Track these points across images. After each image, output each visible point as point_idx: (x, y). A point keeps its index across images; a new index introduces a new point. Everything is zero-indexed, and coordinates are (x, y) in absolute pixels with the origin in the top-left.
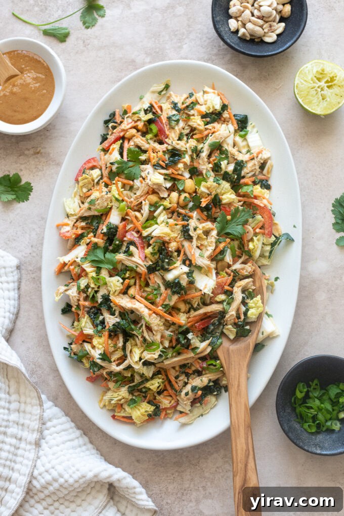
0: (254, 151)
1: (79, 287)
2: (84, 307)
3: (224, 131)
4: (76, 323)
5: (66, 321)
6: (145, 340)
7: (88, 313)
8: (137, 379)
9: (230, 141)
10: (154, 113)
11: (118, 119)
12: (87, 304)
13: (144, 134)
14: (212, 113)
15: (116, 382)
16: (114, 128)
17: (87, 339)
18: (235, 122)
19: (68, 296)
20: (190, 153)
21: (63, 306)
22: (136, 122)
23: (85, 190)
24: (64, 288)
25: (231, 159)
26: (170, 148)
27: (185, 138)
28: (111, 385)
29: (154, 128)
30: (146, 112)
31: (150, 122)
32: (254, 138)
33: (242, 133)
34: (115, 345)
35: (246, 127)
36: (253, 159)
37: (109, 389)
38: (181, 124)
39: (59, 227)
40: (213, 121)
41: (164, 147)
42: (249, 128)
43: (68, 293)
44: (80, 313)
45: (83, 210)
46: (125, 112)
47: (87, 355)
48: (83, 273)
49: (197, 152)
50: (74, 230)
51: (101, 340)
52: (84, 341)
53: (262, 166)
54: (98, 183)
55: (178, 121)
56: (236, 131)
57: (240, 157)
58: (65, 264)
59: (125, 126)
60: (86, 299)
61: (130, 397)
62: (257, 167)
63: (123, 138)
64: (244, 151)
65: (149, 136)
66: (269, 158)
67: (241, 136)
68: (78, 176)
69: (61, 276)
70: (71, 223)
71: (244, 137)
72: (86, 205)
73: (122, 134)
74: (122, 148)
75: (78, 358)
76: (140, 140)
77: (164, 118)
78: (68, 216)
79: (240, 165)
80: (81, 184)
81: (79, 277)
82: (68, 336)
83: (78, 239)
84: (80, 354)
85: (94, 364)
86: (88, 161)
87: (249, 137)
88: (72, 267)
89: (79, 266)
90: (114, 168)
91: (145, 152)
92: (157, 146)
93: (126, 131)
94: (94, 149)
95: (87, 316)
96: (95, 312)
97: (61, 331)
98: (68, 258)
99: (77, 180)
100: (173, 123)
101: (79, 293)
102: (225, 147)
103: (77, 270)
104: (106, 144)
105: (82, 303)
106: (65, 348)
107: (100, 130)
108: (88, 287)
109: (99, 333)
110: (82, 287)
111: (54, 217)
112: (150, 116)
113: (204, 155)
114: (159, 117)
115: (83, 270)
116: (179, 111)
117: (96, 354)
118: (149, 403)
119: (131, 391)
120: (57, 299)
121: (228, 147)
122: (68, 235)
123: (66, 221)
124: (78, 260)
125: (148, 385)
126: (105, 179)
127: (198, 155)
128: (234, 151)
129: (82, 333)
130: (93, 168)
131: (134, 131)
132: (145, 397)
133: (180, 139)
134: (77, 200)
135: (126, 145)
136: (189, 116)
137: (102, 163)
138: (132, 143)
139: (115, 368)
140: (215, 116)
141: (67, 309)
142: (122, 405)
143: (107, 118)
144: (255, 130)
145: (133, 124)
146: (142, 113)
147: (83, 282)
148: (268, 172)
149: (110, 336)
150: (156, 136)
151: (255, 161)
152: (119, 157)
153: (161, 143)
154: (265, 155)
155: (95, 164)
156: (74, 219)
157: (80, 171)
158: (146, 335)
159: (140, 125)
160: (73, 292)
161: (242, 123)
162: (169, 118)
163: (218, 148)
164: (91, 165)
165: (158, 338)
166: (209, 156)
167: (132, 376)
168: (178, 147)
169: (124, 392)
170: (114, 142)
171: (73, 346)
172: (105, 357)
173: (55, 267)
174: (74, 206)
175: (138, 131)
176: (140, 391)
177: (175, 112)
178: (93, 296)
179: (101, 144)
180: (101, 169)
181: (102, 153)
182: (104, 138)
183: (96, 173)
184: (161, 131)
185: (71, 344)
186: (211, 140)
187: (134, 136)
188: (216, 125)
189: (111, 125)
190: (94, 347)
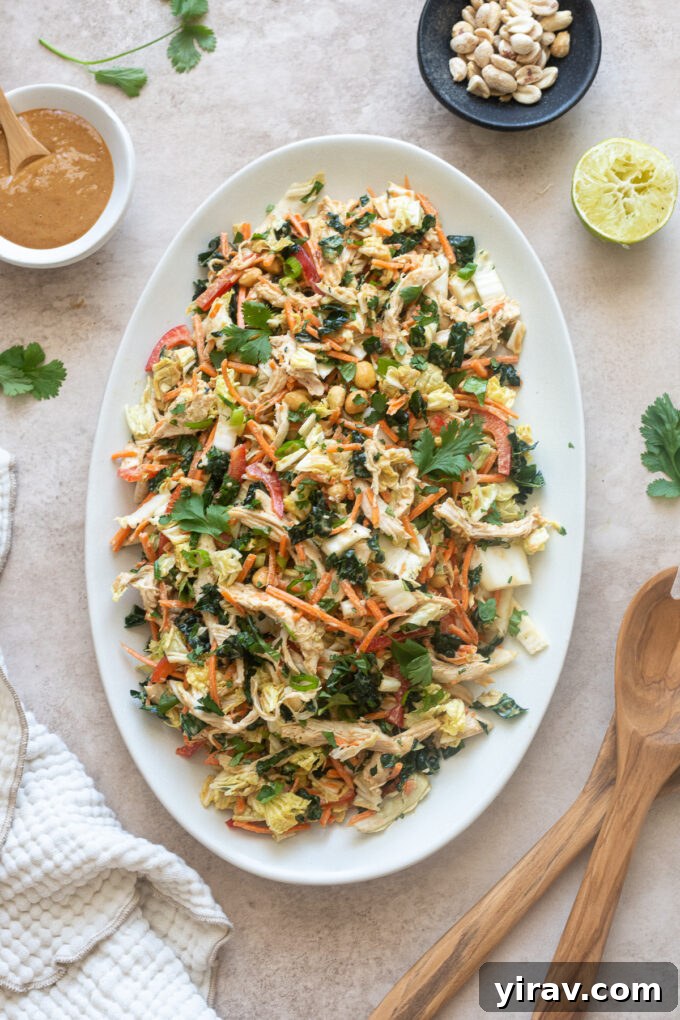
0: (489, 305)
1: (157, 573)
2: (169, 610)
3: (429, 268)
4: (153, 644)
5: (134, 640)
6: (287, 669)
7: (177, 622)
8: (275, 747)
9: (441, 286)
10: (293, 237)
11: (226, 251)
12: (174, 604)
13: (276, 278)
14: (405, 234)
15: (233, 754)
16: (218, 267)
17: (176, 672)
18: (450, 251)
19: (138, 591)
20: (364, 309)
21: (128, 611)
22: (259, 255)
23: (165, 388)
24: (129, 576)
25: (443, 321)
26: (326, 301)
27: (355, 282)
28: (225, 760)
29: (295, 264)
30: (279, 234)
31: (287, 253)
32: (488, 279)
33: (465, 270)
34: (231, 681)
35: (471, 260)
36: (485, 320)
37: (219, 770)
38: (347, 255)
39: (117, 460)
40: (408, 248)
41: (315, 299)
42: (478, 261)
43: (137, 585)
44: (161, 623)
45: (163, 427)
46: (239, 238)
47: (175, 704)
48: (165, 546)
49: (378, 309)
50: (147, 465)
51: (203, 673)
52: (169, 678)
53: (505, 333)
54: (189, 374)
55: (339, 249)
56: (452, 268)
57: (461, 317)
58: (130, 531)
59: (239, 262)
60: (172, 595)
61: (262, 783)
62: (495, 336)
63: (236, 286)
64: (469, 305)
65: (286, 280)
66: (517, 318)
67: (462, 276)
68: (151, 361)
69: (124, 555)
70: (141, 452)
71: (468, 279)
72: (169, 416)
73: (233, 279)
74: (233, 304)
75: (159, 711)
76: (267, 289)
77: (313, 245)
78: (134, 439)
79: (460, 332)
80: (157, 376)
81: (158, 553)
82: (139, 670)
83: (154, 482)
84: (163, 702)
85: (191, 720)
86: (171, 333)
87: (478, 278)
88: (143, 535)
89: (157, 532)
90: (220, 343)
91: (278, 310)
92: (300, 298)
93: (241, 272)
94: (180, 310)
95: (173, 628)
96: (190, 620)
97: (127, 661)
98: (135, 519)
99: (149, 370)
100: (331, 253)
101: (158, 585)
102: (432, 297)
103: (153, 541)
104: (204, 299)
105: (164, 602)
106: (133, 693)
107: (192, 272)
108: (175, 571)
109: (199, 660)
110: (165, 571)
111: (108, 441)
112: (286, 242)
113: (392, 312)
114: (303, 243)
115: (166, 540)
116: (341, 230)
117: (193, 700)
118: (298, 793)
119: (263, 772)
120: (117, 596)
121: (437, 296)
122: (134, 473)
123: (131, 448)
124: (155, 521)
125: (295, 758)
126: (204, 365)
127: (380, 315)
128: (450, 305)
129: (165, 662)
130: (180, 345)
131: (257, 272)
132: (291, 783)
133: (344, 283)
134: (151, 408)
135: (242, 298)
136: (361, 238)
137: (197, 336)
138: (253, 295)
139: (230, 726)
140: (411, 239)
141: (135, 619)
142: (245, 800)
143: (205, 249)
144: (489, 264)
145: (254, 259)
146: (272, 237)
147: (165, 564)
148: (518, 345)
149: (220, 666)
150: (299, 279)
151: (491, 325)
152: (229, 322)
153: (309, 293)
154: (509, 312)
155: (183, 338)
156: (144, 443)
157: (155, 352)
158: (288, 659)
159: (268, 259)
160: (147, 583)
161: (465, 252)
162: (322, 244)
163: (417, 300)
164: (175, 340)
165: (312, 665)
166: (402, 316)
167: (265, 742)
168: (341, 298)
169: (249, 774)
170: (220, 294)
171: (148, 688)
172: (211, 705)
173: (110, 537)
174: (145, 419)
175: (265, 272)
176: (281, 771)
177: (333, 233)
178: (186, 590)
179: (194, 298)
180: (195, 347)
181: (197, 317)
182: (200, 288)
183: (185, 355)
184: (309, 271)
185: (145, 684)
186: (403, 284)
187: (257, 281)
188: (412, 255)
189: (211, 262)
190: (188, 688)
